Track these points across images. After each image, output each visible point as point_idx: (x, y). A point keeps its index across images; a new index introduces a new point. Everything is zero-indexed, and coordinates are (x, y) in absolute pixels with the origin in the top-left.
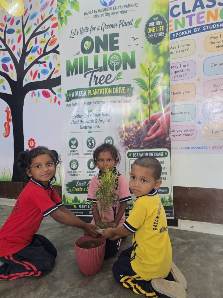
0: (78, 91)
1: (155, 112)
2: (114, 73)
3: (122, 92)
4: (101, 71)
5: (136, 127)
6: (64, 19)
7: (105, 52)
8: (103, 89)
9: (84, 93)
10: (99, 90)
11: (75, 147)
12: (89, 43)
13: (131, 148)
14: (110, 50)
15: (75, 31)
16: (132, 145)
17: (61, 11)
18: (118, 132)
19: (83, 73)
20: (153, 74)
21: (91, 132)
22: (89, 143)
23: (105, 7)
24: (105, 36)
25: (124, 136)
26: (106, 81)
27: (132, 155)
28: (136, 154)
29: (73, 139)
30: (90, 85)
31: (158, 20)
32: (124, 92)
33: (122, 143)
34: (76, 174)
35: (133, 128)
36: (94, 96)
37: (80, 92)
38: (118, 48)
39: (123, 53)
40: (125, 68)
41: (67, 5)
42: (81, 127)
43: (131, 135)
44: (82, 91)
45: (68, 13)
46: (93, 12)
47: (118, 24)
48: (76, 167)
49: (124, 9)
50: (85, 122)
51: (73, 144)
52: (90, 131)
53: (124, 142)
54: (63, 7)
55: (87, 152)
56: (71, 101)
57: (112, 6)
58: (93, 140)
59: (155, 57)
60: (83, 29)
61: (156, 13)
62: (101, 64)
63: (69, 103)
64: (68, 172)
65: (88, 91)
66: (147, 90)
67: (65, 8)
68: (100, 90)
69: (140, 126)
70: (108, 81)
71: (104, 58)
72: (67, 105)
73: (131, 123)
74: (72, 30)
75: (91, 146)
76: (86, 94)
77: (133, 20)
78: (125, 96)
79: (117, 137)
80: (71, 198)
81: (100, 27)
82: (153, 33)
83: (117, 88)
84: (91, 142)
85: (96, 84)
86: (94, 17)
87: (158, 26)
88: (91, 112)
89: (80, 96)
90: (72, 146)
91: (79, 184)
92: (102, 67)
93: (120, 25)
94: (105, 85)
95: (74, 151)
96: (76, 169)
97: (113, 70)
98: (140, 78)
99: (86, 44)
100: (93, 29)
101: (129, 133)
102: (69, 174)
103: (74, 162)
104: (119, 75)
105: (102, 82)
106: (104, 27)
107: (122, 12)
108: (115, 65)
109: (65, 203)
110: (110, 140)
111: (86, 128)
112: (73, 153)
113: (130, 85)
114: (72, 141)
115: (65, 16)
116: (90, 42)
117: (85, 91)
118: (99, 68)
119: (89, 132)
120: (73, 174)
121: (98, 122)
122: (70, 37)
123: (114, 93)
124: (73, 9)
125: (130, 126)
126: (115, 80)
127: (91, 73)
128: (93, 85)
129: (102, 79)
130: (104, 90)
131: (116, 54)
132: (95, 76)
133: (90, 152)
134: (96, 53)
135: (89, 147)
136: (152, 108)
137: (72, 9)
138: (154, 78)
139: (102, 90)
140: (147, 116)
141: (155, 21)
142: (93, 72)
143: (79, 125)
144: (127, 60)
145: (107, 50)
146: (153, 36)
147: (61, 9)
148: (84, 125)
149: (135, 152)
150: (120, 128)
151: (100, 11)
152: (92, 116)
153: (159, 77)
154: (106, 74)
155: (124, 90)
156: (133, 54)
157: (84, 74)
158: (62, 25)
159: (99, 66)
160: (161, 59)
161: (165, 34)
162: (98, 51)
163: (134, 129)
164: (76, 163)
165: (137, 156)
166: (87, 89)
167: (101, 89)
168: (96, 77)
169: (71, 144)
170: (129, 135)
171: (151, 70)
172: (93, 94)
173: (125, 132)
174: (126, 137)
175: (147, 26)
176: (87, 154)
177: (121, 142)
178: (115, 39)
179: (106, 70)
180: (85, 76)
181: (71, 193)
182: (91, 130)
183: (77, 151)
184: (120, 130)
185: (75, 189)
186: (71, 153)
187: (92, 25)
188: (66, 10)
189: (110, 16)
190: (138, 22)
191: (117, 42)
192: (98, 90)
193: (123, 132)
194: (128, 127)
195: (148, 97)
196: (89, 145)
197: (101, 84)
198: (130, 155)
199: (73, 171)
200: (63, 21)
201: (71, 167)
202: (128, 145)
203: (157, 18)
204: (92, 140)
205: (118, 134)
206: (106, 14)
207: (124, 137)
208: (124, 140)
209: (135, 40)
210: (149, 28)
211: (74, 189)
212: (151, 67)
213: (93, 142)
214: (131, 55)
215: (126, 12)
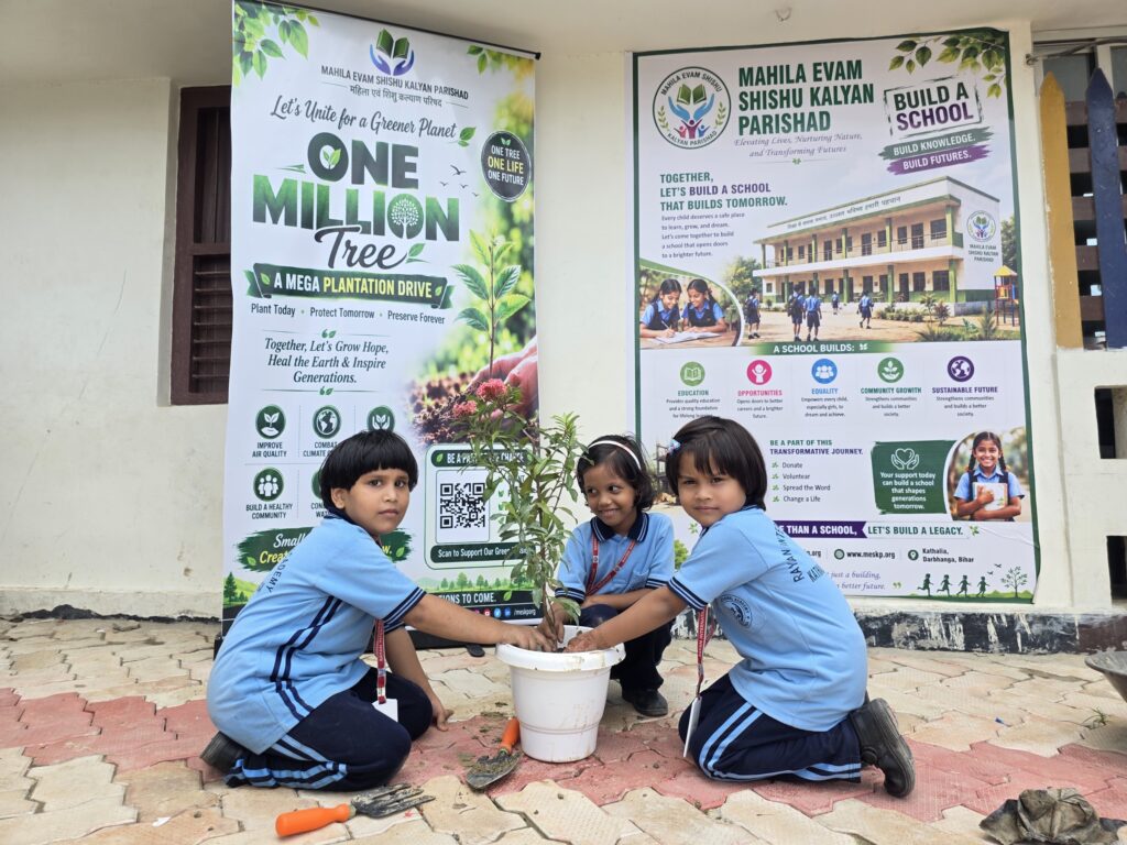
0: (294, 276)
1: (505, 353)
2: (403, 245)
3: (421, 295)
4: (366, 230)
5: (457, 387)
6: (255, 59)
7: (381, 188)
8: (371, 281)
9: (312, 282)
10: (358, 280)
11: (275, 432)
12: (333, 154)
13: (442, 439)
14: (394, 185)
15: (291, 102)
16: (446, 434)
17: (245, 33)
18: (408, 397)
19: (311, 227)
20: (499, 261)
21: (329, 392)
22: (319, 423)
23: (383, 75)
24: (382, 147)
25: (425, 406)
26: (379, 261)
27: (445, 458)
28: (456, 457)
29: (271, 410)
30: (331, 264)
31: (510, 147)
32: (428, 296)
33: (419, 425)
34: (272, 511)
35: (449, 387)
36: (341, 294)
37: (303, 280)
38: (414, 183)
39: (428, 200)
40: (431, 235)
41: (269, 25)
42: (298, 375)
43: (445, 405)
44: (308, 277)
45: (271, 49)
46: (348, 76)
47: (418, 125)
48: (275, 492)
49: (435, 96)
50: (311, 363)
51: (268, 425)
52: (325, 390)
53: (425, 424)
54: (254, 26)
55: (314, 449)
56: (270, 297)
57: (403, 77)
58: (334, 415)
59: (504, 224)
60: (318, 107)
61: (507, 128)
62: (366, 214)
63: (263, 302)
64: (248, 508)
65: (326, 279)
66: (487, 297)
67: (260, 30)
68: (361, 283)
69: (467, 383)
70: (385, 262)
71: (376, 202)
72: (254, 307)
73: (443, 376)
74: (280, 97)
75: (326, 430)
76: (318, 288)
77: (454, 126)
78: (429, 306)
79: (405, 409)
80: (252, 584)
81: (369, 121)
82: (501, 172)
83: (408, 282)
84: (327, 419)
85: (350, 264)
86: (353, 89)
87: (511, 160)
88: (331, 337)
89: (300, 289)
90: (265, 430)
91: (281, 540)
92: (370, 223)
93: (421, 129)
94: (376, 270)
95: (269, 445)
96: (273, 497)
97: (400, 235)
98: (471, 266)
99: (325, 153)
100: (346, 119)
101: (437, 400)
102: (250, 512)
103: (269, 478)
104: (417, 249)
105: (367, 261)
106: (379, 123)
107: (428, 100)
108: (405, 225)
109: (231, 600)
110: (384, 416)
111: (312, 378)
112: (267, 449)
113: (444, 281)
114: (266, 416)
115: (260, 52)
116: (339, 151)
117: (316, 279)
118: (360, 223)
119: (322, 392)
120: (262, 511)
121: (351, 364)
122: (273, 114)
123: (400, 294)
124: (288, 42)
125: (440, 382)
126: (405, 261)
127: (337, 234)
128: (341, 265)
129: (367, 253)
130: (374, 283)
131: (410, 198)
132: (348, 243)
133: (323, 449)
134: (354, 182)
135: (320, 435)
136: (497, 343)
137: (284, 41)
138: (502, 272)
139: (368, 283)
140: (487, 362)
141: (505, 146)
142: (342, 232)
143: (292, 369)
144: (436, 217)
145: (385, 182)
146: (500, 178)
147: (248, 28)
148: (308, 370)
149: (451, 452)
150: (413, 385)
151: (371, 80)
152: (333, 347)
153: (512, 272)
154: (380, 242)
155: (428, 290)
156: (453, 205)
157: (315, 231)
158: (245, 71)
159: (360, 219)
160: (516, 234)
161: (525, 181)
162: (358, 179)
163: (452, 391)
164: (275, 480)
165: (459, 460)
166: (321, 275)
167: (364, 280)
168: (352, 245)
169: (261, 423)
170: (437, 406)
171: (495, 253)
172: (340, 288)
173: (429, 395)
174: (429, 409)
175: (487, 152)
176: (313, 453)
177: (414, 422)
178: (408, 159)
179: (380, 231)
180: (318, 237)
181: (254, 568)
182: (328, 386)
183: (279, 445)
184: (415, 392)
185: (270, 556)
186: (262, 450)
187: (345, 110)
188: (264, 38)
189: (396, 101)
190: (467, 134)
191: (412, 167)
192: (355, 282)
193: (421, 397)
194: (437, 385)
195: (488, 314)
196: (321, 427)
197: (364, 265)
198: (440, 458)
199: (263, 503)
200: (252, 64)
201: (257, 492)
202: (434, 431)
203: (509, 142)
204: (330, 413)
205: (408, 401)
206: (387, 93)
207: (425, 410)
208: (425, 418)
209: (459, 173)
210: (490, 157)
211: (265, 557)
212: (495, 245)
213: (333, 420)
214: (449, 209)
215: (438, 102)
